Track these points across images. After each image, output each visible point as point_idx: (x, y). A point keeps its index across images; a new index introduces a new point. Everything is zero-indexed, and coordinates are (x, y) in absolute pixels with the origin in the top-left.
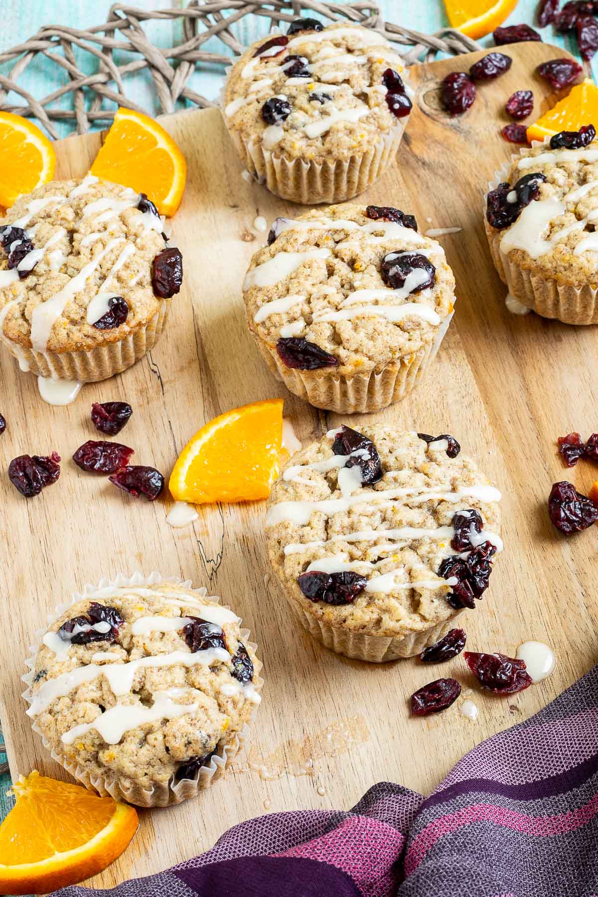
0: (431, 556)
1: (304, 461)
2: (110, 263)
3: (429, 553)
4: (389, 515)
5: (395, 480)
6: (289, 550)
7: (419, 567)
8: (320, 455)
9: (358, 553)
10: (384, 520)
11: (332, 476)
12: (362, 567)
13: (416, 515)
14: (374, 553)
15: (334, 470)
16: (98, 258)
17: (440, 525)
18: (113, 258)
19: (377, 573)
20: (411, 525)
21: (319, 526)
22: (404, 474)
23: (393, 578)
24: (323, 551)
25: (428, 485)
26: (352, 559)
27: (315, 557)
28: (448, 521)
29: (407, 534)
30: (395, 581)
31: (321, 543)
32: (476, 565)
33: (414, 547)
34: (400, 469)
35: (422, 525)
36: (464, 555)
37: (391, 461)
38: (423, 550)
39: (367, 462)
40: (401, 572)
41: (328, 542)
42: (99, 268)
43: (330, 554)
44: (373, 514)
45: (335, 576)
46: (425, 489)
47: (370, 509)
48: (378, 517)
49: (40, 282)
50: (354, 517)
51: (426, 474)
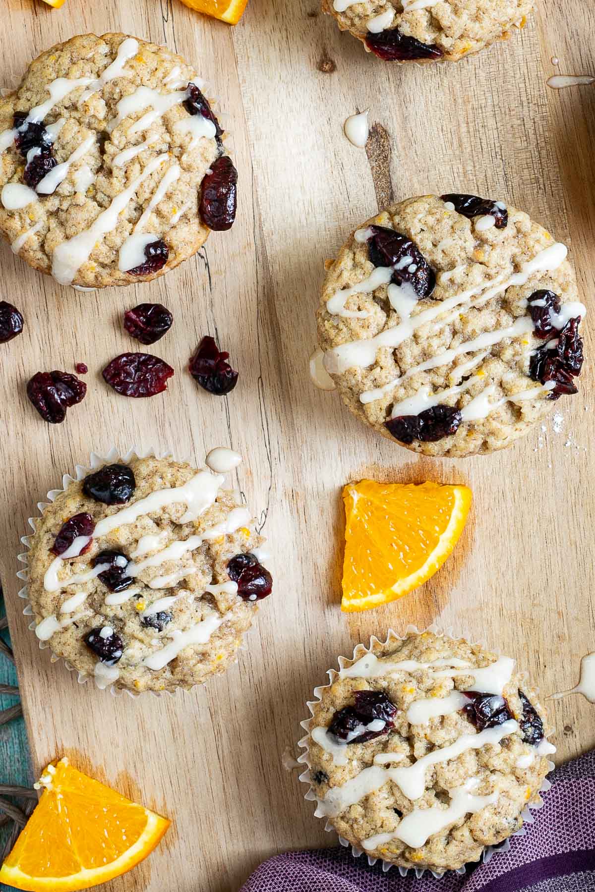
0: (517, 358)
1: (344, 284)
2: (148, 191)
3: (514, 356)
4: (458, 326)
5: (452, 281)
6: (365, 398)
7: (510, 377)
8: (359, 271)
9: (440, 381)
10: (455, 333)
11: (382, 296)
12: (449, 397)
13: (487, 318)
14: (457, 375)
15: (380, 288)
16: (134, 186)
17: (515, 318)
18: (153, 184)
19: (467, 397)
20: (486, 330)
21: (388, 361)
22: (458, 273)
23: (486, 399)
24: (402, 392)
25: (488, 277)
26: (435, 388)
27: (396, 400)
28: (523, 312)
29: (485, 342)
30: (489, 401)
31: (397, 382)
32: (566, 350)
33: (496, 353)
34: (452, 266)
35: (498, 325)
36: (552, 344)
37: (439, 258)
38: (508, 354)
39: (415, 274)
40: (493, 389)
41: (404, 377)
42: (134, 197)
43: (411, 392)
44: (441, 332)
45: (424, 415)
46: (488, 284)
47: (437, 328)
48: (448, 333)
49: (64, 207)
50: (423, 341)
51: (481, 263)
